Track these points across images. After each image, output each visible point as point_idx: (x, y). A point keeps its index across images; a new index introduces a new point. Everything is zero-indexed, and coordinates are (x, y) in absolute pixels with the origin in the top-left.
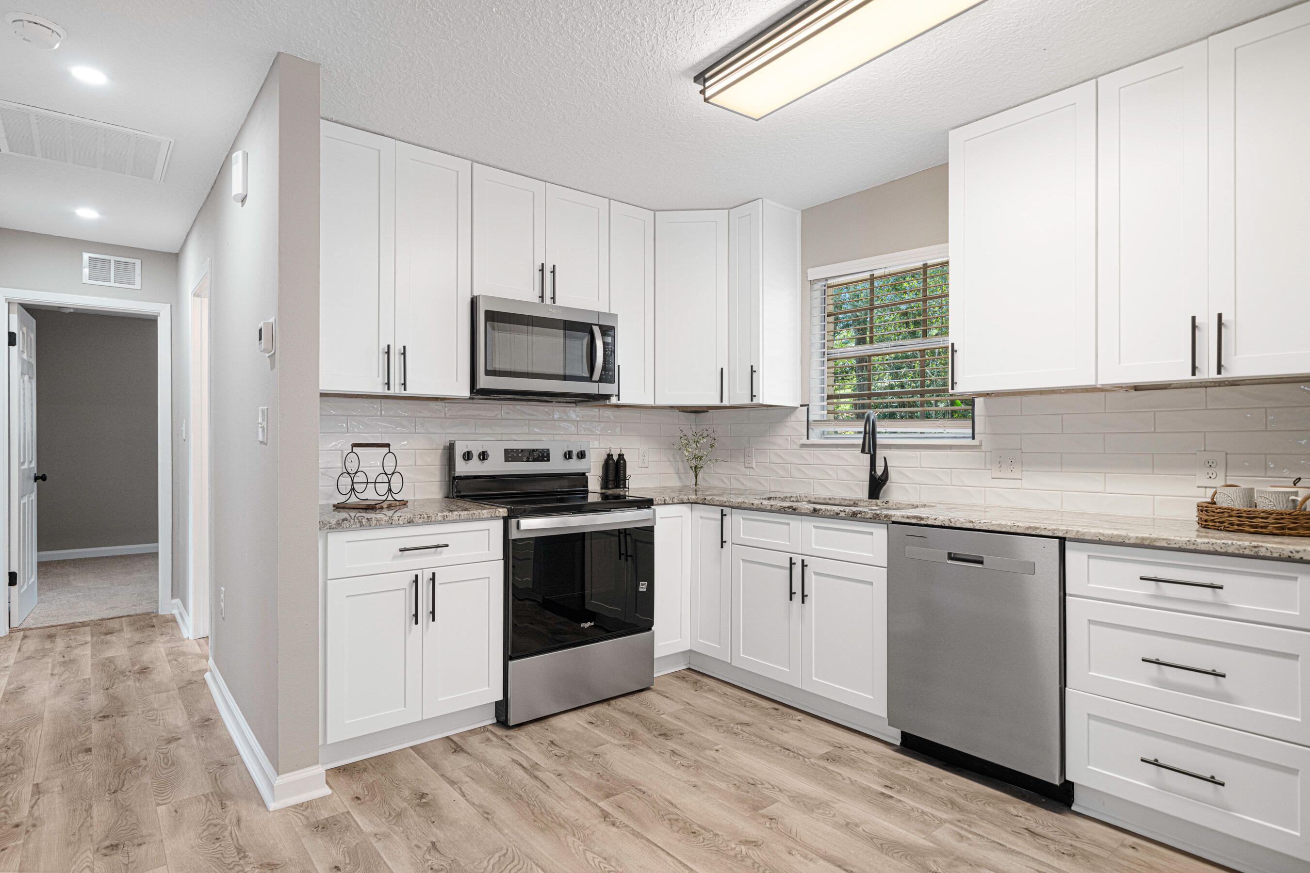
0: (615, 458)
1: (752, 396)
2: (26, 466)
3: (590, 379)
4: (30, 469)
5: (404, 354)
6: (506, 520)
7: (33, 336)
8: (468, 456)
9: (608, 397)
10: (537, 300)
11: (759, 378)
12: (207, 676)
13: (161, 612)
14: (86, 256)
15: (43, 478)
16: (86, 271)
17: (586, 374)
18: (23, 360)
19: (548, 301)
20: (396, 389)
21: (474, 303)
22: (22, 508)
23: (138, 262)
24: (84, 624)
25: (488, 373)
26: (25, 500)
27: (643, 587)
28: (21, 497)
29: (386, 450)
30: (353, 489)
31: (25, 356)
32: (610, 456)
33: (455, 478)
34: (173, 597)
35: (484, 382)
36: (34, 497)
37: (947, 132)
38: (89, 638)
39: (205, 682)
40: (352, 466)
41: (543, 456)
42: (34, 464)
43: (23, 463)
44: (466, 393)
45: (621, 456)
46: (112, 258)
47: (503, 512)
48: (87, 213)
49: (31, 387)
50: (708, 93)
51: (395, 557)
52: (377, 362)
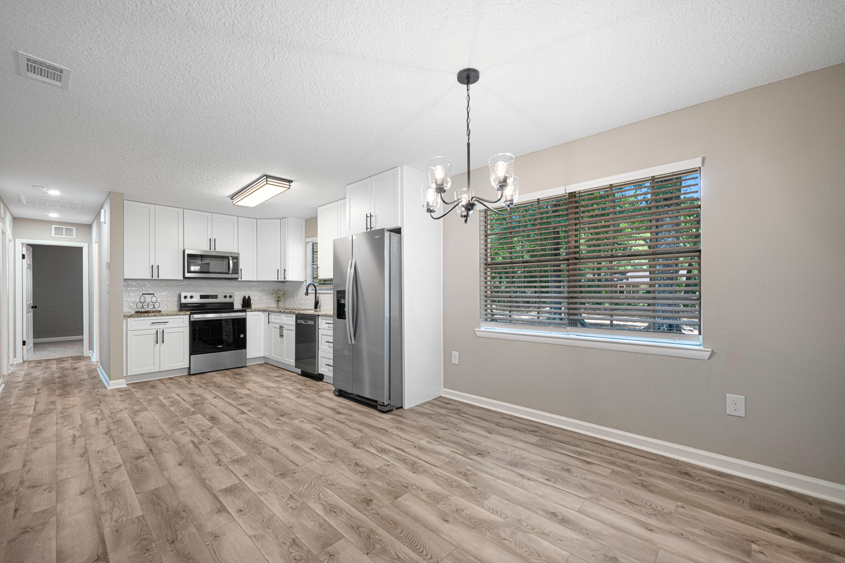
0: (247, 298)
1: (285, 278)
2: (29, 302)
3: (228, 273)
4: (30, 304)
5: (158, 267)
6: (190, 315)
7: (31, 254)
8: (185, 297)
9: (237, 279)
10: (209, 250)
11: (287, 272)
12: (98, 369)
13: (84, 355)
14: (53, 226)
15: (36, 307)
16: (53, 232)
17: (227, 272)
18: (27, 264)
19: (213, 249)
20: (155, 277)
21: (184, 251)
22: (27, 318)
23: (75, 228)
24: (53, 359)
25: (188, 272)
26: (28, 315)
27: (242, 336)
28: (27, 313)
29: (153, 295)
30: (143, 307)
31: (28, 262)
32: (245, 297)
33: (181, 304)
34: (89, 350)
35: (187, 275)
36: (32, 314)
37: (317, 208)
38: (55, 362)
39: (97, 370)
40: (142, 301)
41: (216, 297)
42: (31, 302)
43: (28, 301)
44: (182, 278)
45: (249, 297)
46: (64, 227)
47: (188, 313)
48: (54, 193)
49: (30, 273)
50: (234, 203)
51: (150, 325)
52: (149, 270)
